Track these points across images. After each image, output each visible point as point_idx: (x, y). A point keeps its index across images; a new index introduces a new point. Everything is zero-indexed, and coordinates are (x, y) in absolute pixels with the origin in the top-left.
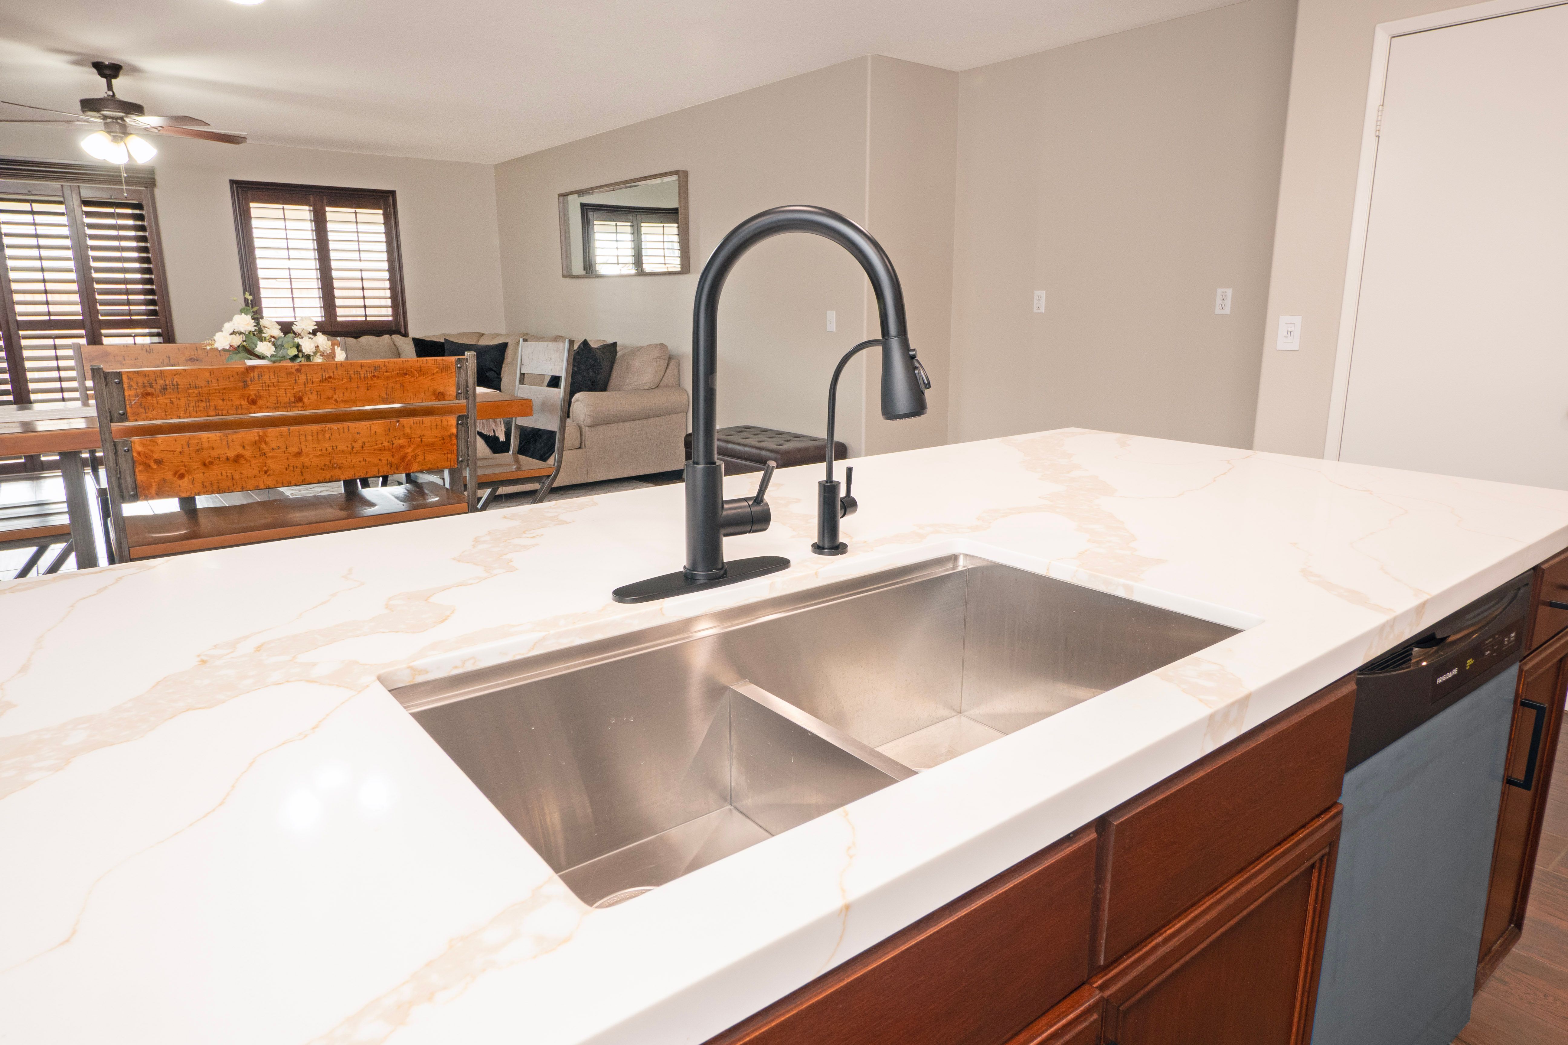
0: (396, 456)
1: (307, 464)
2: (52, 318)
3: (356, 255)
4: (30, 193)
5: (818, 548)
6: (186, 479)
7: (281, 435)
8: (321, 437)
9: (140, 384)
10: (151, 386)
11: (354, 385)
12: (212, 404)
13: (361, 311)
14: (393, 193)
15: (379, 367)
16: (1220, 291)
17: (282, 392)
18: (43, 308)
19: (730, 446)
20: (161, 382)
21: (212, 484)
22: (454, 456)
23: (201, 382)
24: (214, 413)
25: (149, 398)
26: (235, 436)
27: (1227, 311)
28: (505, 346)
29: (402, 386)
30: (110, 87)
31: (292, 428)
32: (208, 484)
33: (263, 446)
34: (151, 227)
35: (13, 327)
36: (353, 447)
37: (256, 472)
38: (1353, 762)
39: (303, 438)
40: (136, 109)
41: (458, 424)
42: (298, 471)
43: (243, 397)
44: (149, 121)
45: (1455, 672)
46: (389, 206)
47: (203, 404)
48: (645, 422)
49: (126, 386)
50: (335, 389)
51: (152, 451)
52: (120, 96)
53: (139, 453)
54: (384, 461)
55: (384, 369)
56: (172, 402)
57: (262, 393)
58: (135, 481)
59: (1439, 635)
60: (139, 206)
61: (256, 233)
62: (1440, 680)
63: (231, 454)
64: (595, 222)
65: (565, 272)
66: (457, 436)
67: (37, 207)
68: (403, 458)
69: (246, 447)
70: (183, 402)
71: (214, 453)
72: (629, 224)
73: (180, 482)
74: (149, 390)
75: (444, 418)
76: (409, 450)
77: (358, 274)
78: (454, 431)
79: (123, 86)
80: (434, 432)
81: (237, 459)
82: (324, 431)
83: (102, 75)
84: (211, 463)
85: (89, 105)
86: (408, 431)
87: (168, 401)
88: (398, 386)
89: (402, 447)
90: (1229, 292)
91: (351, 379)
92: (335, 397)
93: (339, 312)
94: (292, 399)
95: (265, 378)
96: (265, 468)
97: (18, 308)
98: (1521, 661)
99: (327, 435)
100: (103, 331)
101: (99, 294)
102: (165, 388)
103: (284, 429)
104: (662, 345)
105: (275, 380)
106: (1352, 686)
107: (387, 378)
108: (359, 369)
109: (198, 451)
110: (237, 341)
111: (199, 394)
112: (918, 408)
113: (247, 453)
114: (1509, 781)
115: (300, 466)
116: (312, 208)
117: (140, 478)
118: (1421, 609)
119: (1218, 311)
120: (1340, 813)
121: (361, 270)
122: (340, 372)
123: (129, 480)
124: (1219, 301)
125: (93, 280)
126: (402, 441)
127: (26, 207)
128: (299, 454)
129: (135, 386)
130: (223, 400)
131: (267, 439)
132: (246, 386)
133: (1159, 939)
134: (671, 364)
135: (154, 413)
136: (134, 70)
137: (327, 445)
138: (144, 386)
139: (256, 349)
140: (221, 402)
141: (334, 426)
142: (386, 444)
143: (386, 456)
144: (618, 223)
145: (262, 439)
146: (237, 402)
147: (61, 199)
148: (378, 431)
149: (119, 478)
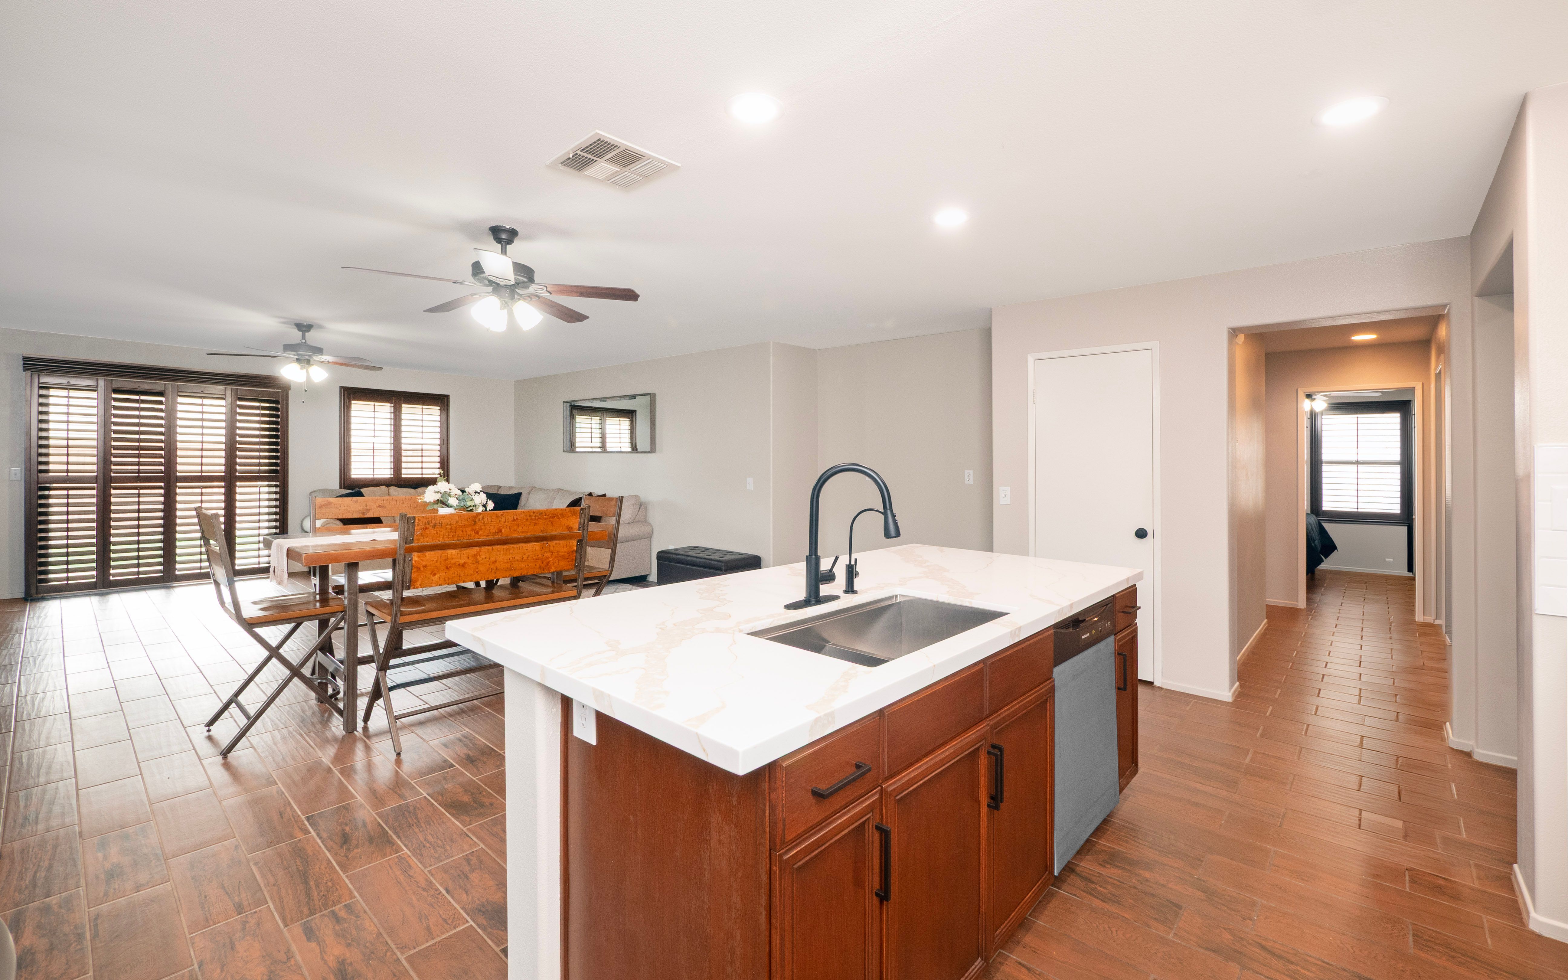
0: (544, 563)
1: (499, 567)
2: (203, 474)
3: (420, 435)
4: (202, 392)
5: (846, 592)
6: (437, 576)
7: (488, 551)
8: (508, 551)
9: (424, 523)
10: (429, 524)
11: (528, 523)
12: (457, 534)
13: (420, 471)
14: (447, 397)
15: (542, 513)
16: (966, 472)
17: (492, 527)
18: (199, 468)
19: (689, 558)
20: (434, 522)
21: (449, 579)
22: (574, 563)
23: (453, 522)
24: (456, 539)
25: (427, 530)
26: (465, 552)
27: (971, 482)
28: (520, 494)
29: (552, 523)
30: (304, 337)
31: (494, 547)
32: (446, 579)
33: (478, 557)
34: (282, 416)
35: (172, 479)
36: (523, 558)
37: (472, 572)
38: (1056, 665)
39: (499, 553)
40: (319, 351)
41: (577, 544)
42: (493, 571)
43: (472, 530)
44: (325, 358)
45: (1088, 634)
46: (444, 405)
47: (452, 534)
48: (625, 544)
49: (416, 524)
50: (518, 526)
51: (422, 560)
52: (309, 342)
53: (415, 561)
54: (538, 566)
55: (544, 514)
56: (437, 533)
57: (483, 527)
58: (411, 577)
59: (1081, 619)
60: (277, 402)
61: (353, 420)
62: (1083, 637)
63: (462, 562)
64: (577, 416)
65: (565, 449)
66: (576, 552)
67: (206, 401)
68: (547, 564)
69: (470, 558)
70: (442, 533)
71: (453, 561)
72: (599, 418)
73: (433, 578)
74: (427, 526)
75: (571, 541)
76: (551, 559)
77: (420, 447)
78: (575, 548)
79: (313, 337)
80: (565, 549)
81: (463, 565)
82: (509, 549)
83: (299, 330)
84: (450, 567)
85: (288, 347)
86: (552, 548)
87: (435, 532)
88: (550, 523)
89: (547, 558)
90: (971, 472)
91: (527, 519)
92: (518, 530)
93: (404, 471)
94: (497, 531)
95: (485, 520)
96: (477, 570)
97: (179, 468)
98: (1115, 635)
99: (511, 551)
100: (238, 484)
101: (239, 458)
102: (435, 525)
103: (490, 548)
104: (636, 496)
105: (490, 521)
106: (1052, 631)
107: (545, 519)
108: (532, 514)
109: (445, 560)
110: (438, 497)
111: (451, 529)
112: (898, 534)
113: (470, 561)
114: (1119, 689)
115: (495, 568)
116: (393, 405)
117: (413, 576)
118: (1071, 606)
119: (967, 482)
120: (1054, 681)
121: (422, 445)
122: (522, 516)
123: (408, 576)
124: (966, 477)
125: (237, 449)
126: (548, 555)
127: (199, 401)
128: (494, 562)
129: (421, 524)
130: (463, 531)
131: (481, 553)
132: (475, 523)
133: (1003, 711)
134: (641, 508)
135: (427, 539)
136: (320, 327)
137: (510, 556)
138: (425, 524)
139: (449, 502)
140: (461, 533)
141: (515, 546)
142: (540, 556)
143: (539, 563)
144: (592, 418)
145: (478, 553)
146: (469, 533)
147: (224, 396)
148: (537, 548)
149: (403, 576)
